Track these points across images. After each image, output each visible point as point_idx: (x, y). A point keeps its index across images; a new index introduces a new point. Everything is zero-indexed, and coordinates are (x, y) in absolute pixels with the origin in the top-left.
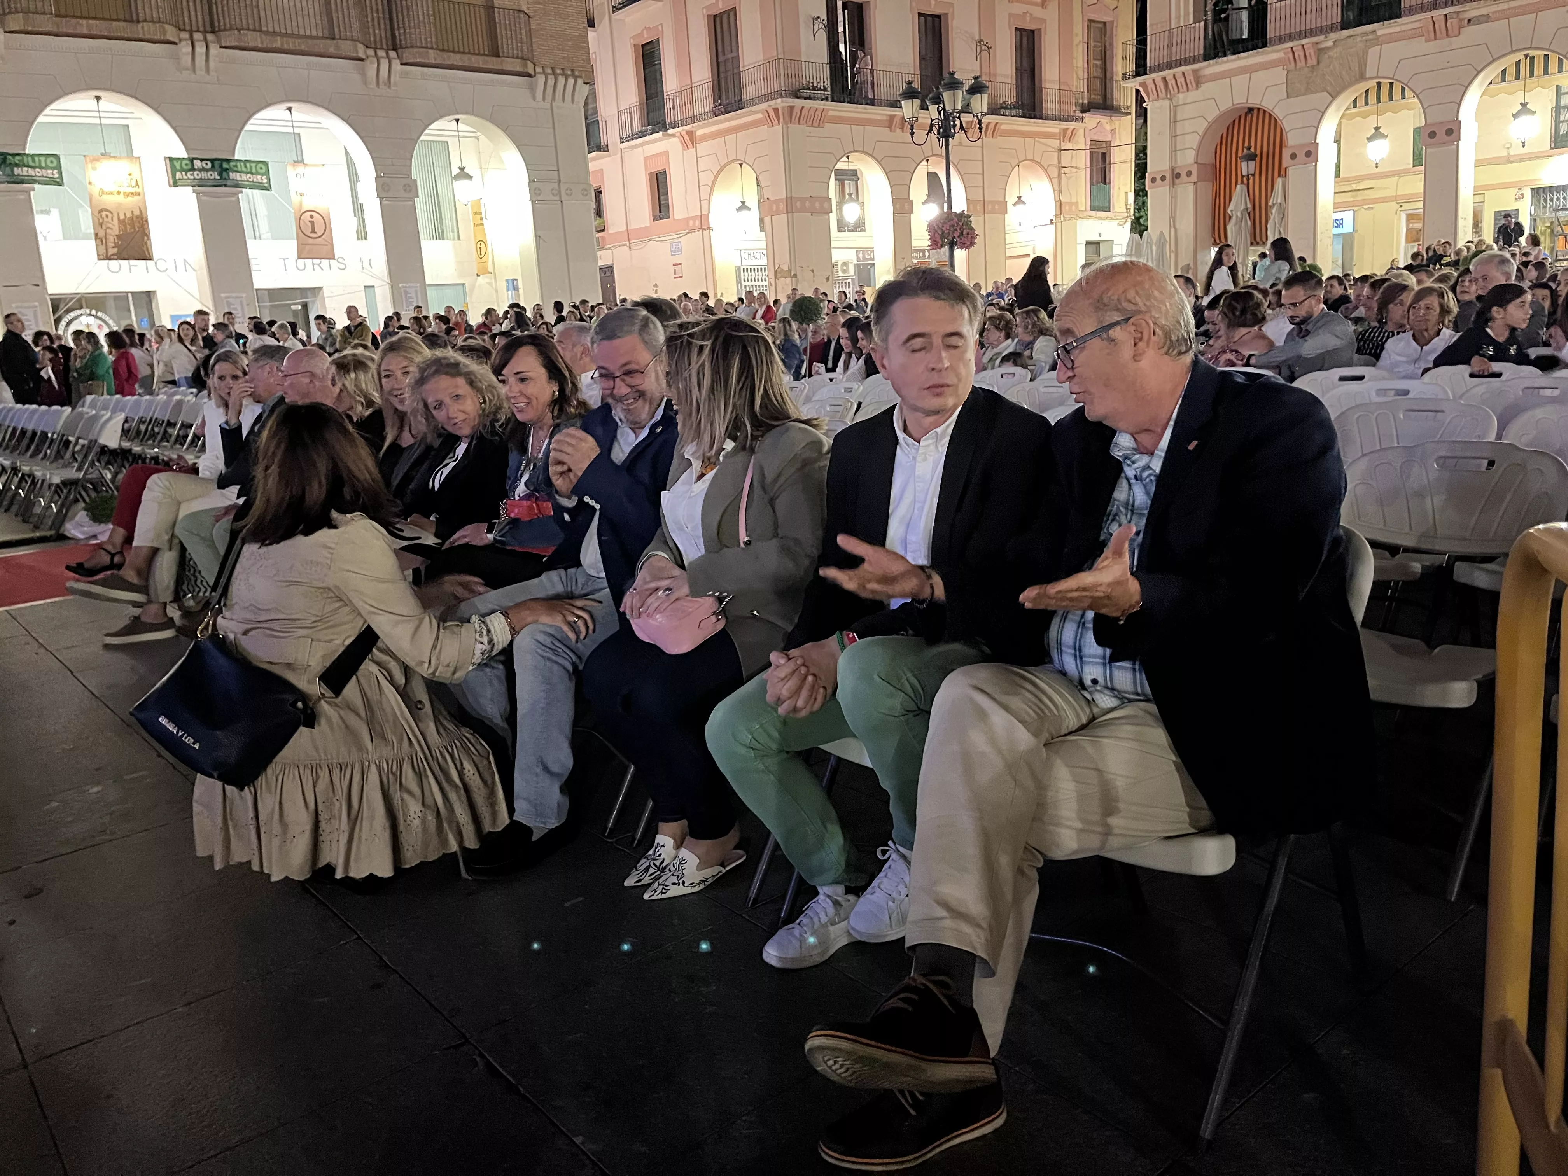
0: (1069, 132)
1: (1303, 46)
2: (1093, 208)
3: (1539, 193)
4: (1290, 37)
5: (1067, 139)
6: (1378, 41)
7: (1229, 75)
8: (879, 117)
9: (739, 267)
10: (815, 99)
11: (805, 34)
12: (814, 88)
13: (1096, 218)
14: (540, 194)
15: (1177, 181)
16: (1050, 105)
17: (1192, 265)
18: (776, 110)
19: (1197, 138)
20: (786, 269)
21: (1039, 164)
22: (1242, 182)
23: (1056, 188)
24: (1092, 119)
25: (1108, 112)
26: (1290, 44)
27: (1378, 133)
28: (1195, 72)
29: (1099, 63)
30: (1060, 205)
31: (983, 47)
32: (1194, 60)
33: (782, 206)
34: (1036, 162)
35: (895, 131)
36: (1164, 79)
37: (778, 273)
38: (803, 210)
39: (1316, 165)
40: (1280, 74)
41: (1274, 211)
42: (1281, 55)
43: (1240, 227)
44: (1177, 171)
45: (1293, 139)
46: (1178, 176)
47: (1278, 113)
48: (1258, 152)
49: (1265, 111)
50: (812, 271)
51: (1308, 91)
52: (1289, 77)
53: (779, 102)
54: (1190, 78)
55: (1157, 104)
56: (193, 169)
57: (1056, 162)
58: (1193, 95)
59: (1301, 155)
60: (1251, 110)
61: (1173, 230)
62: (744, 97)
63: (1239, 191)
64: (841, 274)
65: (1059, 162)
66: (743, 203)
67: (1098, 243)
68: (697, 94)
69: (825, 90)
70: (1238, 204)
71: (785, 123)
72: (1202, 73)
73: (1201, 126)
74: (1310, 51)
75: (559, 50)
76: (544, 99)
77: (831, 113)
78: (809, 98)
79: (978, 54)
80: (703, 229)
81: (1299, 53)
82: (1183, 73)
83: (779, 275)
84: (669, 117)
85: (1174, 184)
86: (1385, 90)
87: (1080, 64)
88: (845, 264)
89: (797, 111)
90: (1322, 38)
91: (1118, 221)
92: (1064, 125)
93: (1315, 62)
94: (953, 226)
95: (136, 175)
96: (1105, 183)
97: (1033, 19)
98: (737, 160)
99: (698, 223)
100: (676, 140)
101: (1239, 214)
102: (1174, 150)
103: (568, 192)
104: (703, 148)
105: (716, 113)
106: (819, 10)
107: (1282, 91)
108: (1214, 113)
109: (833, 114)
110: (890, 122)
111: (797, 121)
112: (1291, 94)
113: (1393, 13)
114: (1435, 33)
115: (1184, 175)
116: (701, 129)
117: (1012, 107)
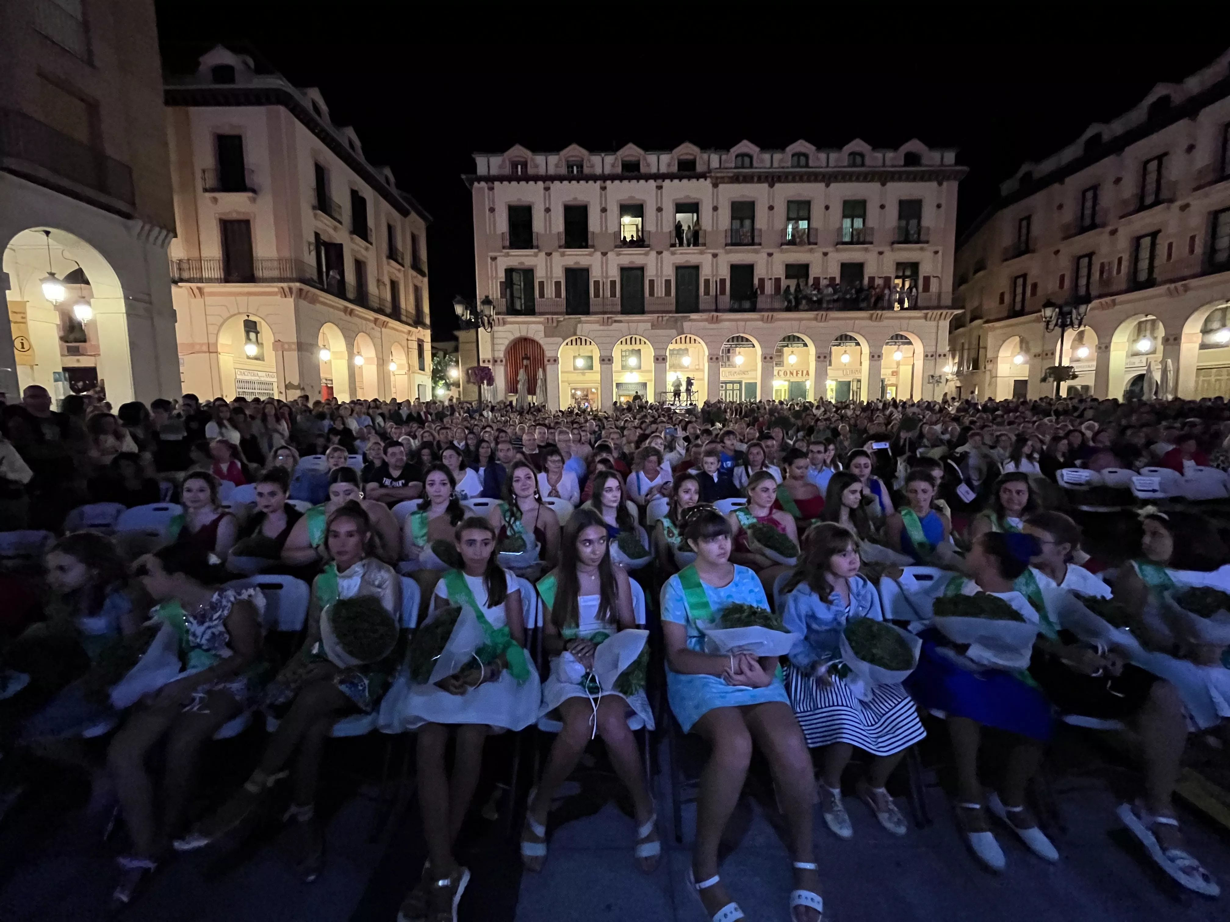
0: (410, 332)
1: (552, 318)
2: (419, 370)
3: (619, 385)
4: (546, 314)
5: (410, 335)
6: (580, 322)
7: (518, 323)
8: (340, 306)
10: (310, 286)
13: (421, 374)
14: (134, 310)
15: (495, 364)
16: (404, 318)
18: (290, 289)
19: (504, 347)
23: (407, 358)
24: (418, 328)
25: (423, 326)
26: (546, 316)
28: (503, 318)
29: (417, 303)
30: (409, 366)
31: (380, 282)
32: (504, 314)
33: (294, 347)
34: (400, 344)
35: (348, 316)
37: (288, 386)
38: (307, 350)
39: (558, 366)
40: (541, 327)
42: (542, 320)
44: (495, 359)
45: (548, 354)
46: (496, 361)
47: (541, 342)
49: (535, 341)
50: (312, 387)
51: (553, 335)
52: (545, 329)
53: (295, 285)
54: (501, 321)
58: (500, 328)
59: (552, 361)
60: (527, 339)
62: (257, 274)
63: (522, 372)
65: (407, 345)
67: (420, 385)
68: (205, 264)
69: (315, 282)
70: (522, 375)
71: (296, 298)
72: (507, 320)
73: (507, 342)
74: (555, 321)
76: (138, 239)
77: (320, 298)
79: (378, 287)
80: (210, 353)
81: (550, 321)
83: (288, 388)
86: (579, 341)
87: (412, 302)
89: (303, 292)
90: (561, 316)
91: (427, 375)
92: (409, 328)
93: (556, 326)
96: (423, 358)
98: (248, 313)
99: (205, 348)
100: (182, 291)
102: (493, 350)
103: (159, 312)
104: (209, 300)
105: (227, 280)
106: (312, 239)
107: (542, 334)
108: (512, 337)
109: (322, 299)
110: (345, 310)
111: (304, 299)
112: (546, 336)
113: (587, 313)
114: (603, 323)
115: (499, 361)
116: (208, 288)
117: (393, 315)
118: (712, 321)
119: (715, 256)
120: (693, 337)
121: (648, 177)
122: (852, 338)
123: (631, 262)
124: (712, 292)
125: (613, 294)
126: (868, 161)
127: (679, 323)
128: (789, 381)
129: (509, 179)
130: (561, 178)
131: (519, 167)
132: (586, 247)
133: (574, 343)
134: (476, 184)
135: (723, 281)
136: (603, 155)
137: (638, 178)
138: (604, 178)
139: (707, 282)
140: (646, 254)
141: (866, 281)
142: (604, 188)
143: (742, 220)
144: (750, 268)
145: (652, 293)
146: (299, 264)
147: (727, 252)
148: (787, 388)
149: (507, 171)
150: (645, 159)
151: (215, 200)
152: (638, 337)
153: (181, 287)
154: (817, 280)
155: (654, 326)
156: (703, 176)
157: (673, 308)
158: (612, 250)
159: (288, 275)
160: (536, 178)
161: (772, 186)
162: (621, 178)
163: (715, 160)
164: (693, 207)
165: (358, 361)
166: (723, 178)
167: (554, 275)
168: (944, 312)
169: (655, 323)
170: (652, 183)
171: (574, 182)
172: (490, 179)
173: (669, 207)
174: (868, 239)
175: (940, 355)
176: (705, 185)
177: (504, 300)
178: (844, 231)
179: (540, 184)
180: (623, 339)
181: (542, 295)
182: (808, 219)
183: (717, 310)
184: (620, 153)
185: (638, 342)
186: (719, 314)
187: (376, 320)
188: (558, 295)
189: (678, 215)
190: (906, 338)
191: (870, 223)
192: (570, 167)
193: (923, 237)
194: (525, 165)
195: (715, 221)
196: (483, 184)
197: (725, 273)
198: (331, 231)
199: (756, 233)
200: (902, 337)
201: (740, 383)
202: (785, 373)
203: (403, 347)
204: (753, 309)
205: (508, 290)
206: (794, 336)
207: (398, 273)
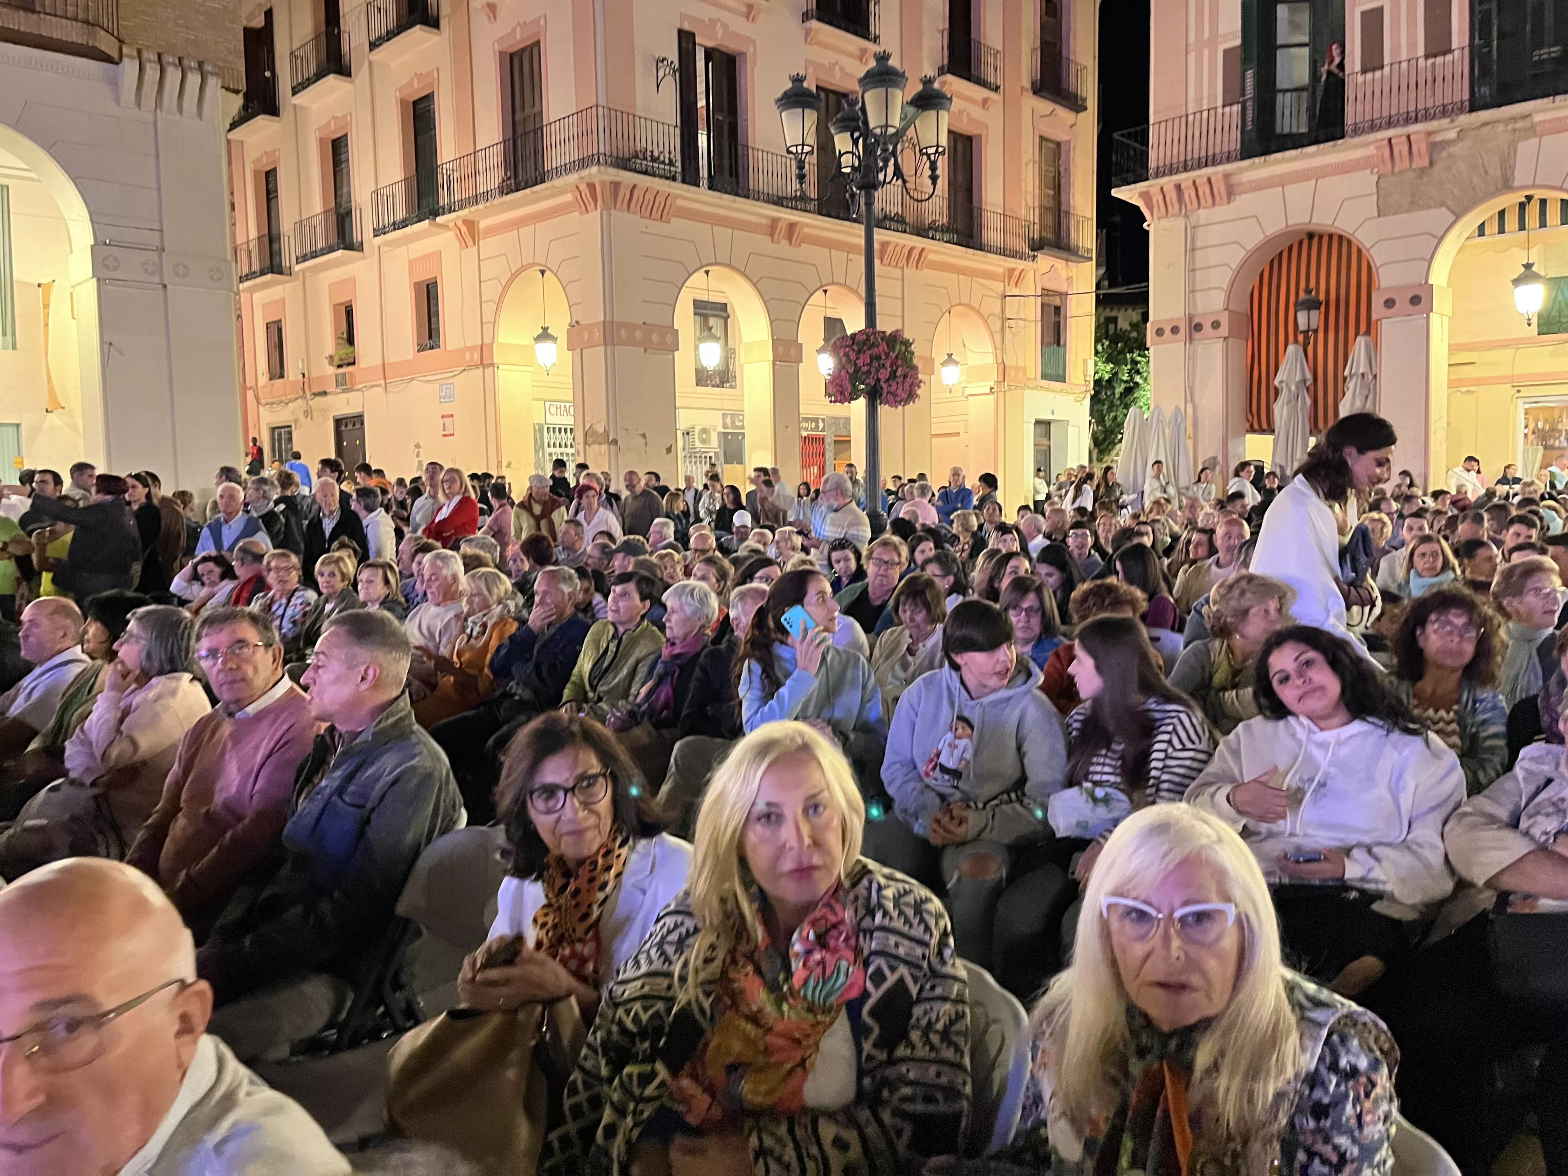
0: (1017, 273)
1: (1409, 137)
2: (1044, 376)
4: (1390, 123)
5: (1013, 283)
6: (1530, 130)
7: (1281, 182)
8: (754, 219)
9: (541, 427)
10: (653, 175)
11: (642, 80)
12: (654, 160)
13: (1047, 389)
14: (116, 268)
15: (1197, 335)
16: (992, 235)
17: (1220, 458)
18: (591, 187)
19: (1229, 275)
20: (601, 430)
21: (978, 312)
22: (1296, 341)
23: (999, 345)
24: (1045, 261)
25: (1065, 255)
26: (1390, 133)
27: (1528, 274)
28: (1227, 176)
29: (1051, 192)
30: (1004, 369)
32: (1229, 159)
33: (598, 334)
34: (973, 309)
35: (779, 242)
36: (1178, 187)
37: (589, 437)
38: (631, 342)
39: (1428, 317)
40: (1366, 180)
41: (1351, 385)
42: (1372, 150)
43: (1296, 407)
44: (1196, 320)
45: (1390, 277)
46: (1198, 327)
47: (1363, 237)
48: (1322, 297)
49: (1341, 237)
50: (644, 436)
51: (1415, 204)
52: (1382, 184)
53: (594, 173)
54: (1220, 186)
55: (1165, 223)
57: (998, 311)
58: (1222, 211)
59: (1403, 302)
60: (1311, 236)
61: (1189, 406)
62: (546, 162)
63: (1292, 353)
64: (698, 444)
65: (1003, 311)
66: (545, 329)
67: (1048, 423)
68: (481, 163)
69: (671, 163)
70: (1291, 373)
71: (606, 207)
72: (1234, 180)
73: (1236, 256)
74: (1420, 146)
75: (178, 25)
76: (138, 104)
77: (679, 202)
78: (646, 173)
80: (484, 366)
81: (1400, 147)
82: (1209, 180)
83: (590, 440)
84: (443, 198)
85: (1191, 340)
87: (1030, 189)
88: (704, 431)
89: (624, 192)
90: (1445, 122)
91: (1073, 397)
92: (1011, 263)
93: (1426, 162)
94: (878, 358)
96: (1058, 344)
97: (971, 120)
98: (534, 264)
99: (476, 356)
100: (451, 235)
101: (1293, 388)
102: (1191, 290)
103: (181, 270)
104: (488, 246)
105: (506, 191)
106: (669, 49)
107: (1369, 206)
108: (1254, 238)
109: (685, 204)
110: (775, 229)
111: (623, 205)
115: (1207, 326)
116: (484, 215)
117: (944, 229)
146: (616, 118)
159: (590, 148)
177: (1236, 108)
181: (1375, 58)
188: (1439, 44)
198: (733, 22)
203: (985, 318)
205: (1251, 75)
207: (977, 113)
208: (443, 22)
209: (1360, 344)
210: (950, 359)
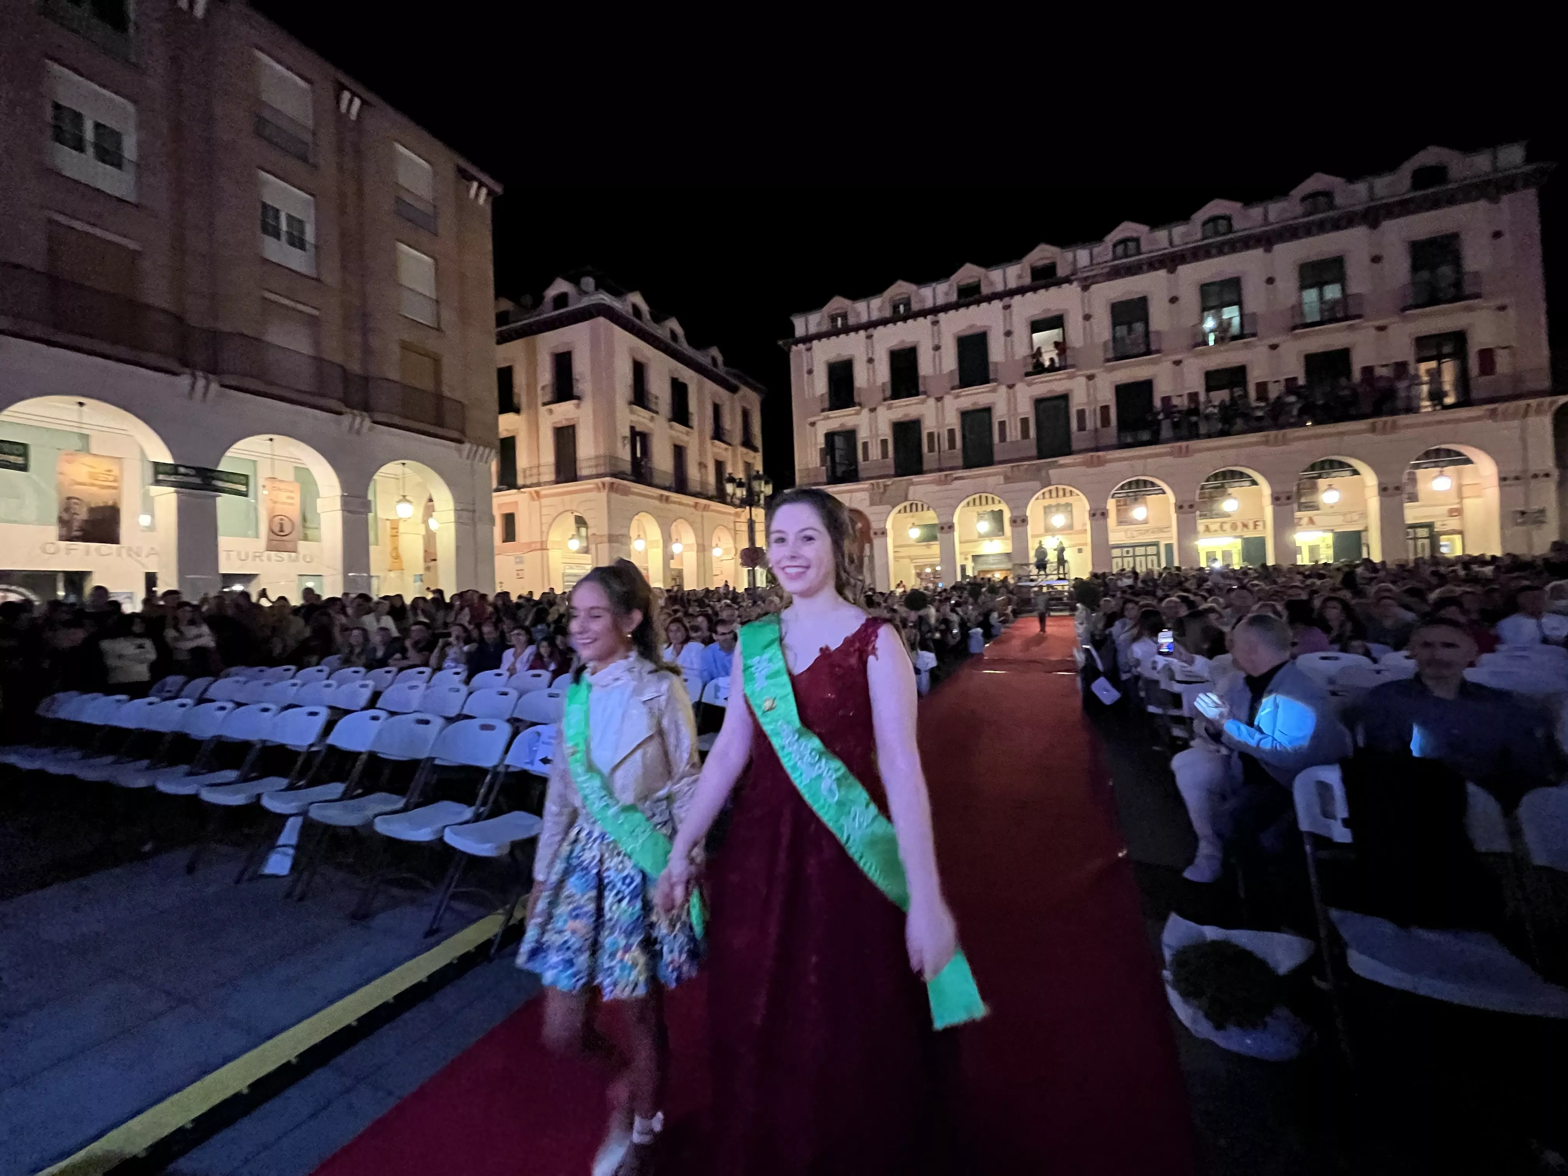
0: (739, 513)
1: (877, 483)
3: (975, 558)
4: (871, 478)
5: (737, 517)
6: (912, 484)
8: (655, 495)
10: (624, 479)
11: (619, 445)
12: (626, 474)
14: (461, 519)
16: (729, 499)
18: (604, 484)
24: (748, 509)
25: (754, 506)
26: (871, 481)
27: (914, 525)
31: (702, 465)
33: (606, 539)
34: (725, 527)
35: (662, 503)
38: (617, 542)
39: (886, 538)
40: (865, 495)
42: (867, 486)
45: (875, 526)
47: (867, 512)
49: (859, 511)
51: (881, 503)
52: (871, 496)
53: (608, 479)
56: (176, 473)
57: (734, 528)
59: (879, 533)
62: (579, 473)
66: (573, 536)
68: (542, 469)
69: (629, 475)
71: (609, 489)
74: (881, 486)
75: (480, 430)
76: (469, 459)
77: (633, 489)
78: (621, 479)
79: (700, 469)
80: (542, 549)
81: (876, 487)
84: (520, 481)
86: (914, 506)
89: (615, 486)
90: (886, 480)
92: (736, 509)
93: (883, 491)
95: (116, 472)
98: (571, 510)
99: (538, 546)
100: (525, 496)
103: (480, 519)
104: (544, 501)
105: (557, 482)
106: (627, 433)
107: (867, 502)
109: (635, 490)
110: (661, 498)
111: (616, 492)
112: (872, 503)
113: (920, 472)
114: (939, 482)
116: (544, 491)
117: (716, 498)
118: (1090, 464)
119: (1090, 377)
120: (1068, 488)
121: (989, 299)
122: (1342, 465)
123: (975, 404)
124: (1089, 424)
125: (952, 445)
126: (1339, 200)
127: (1043, 473)
128: (1241, 537)
129: (827, 335)
130: (884, 322)
131: (839, 320)
132: (917, 394)
133: (908, 509)
134: (794, 348)
135: (1105, 409)
136: (934, 285)
137: (978, 302)
138: (935, 310)
139: (1081, 414)
140: (994, 391)
141: (1357, 375)
142: (935, 323)
143: (1129, 324)
144: (1146, 386)
145: (1003, 438)
146: (612, 459)
147: (1112, 370)
148: (1240, 547)
149: (826, 327)
150: (987, 277)
151: (551, 412)
152: (990, 496)
153: (524, 492)
154: (1262, 387)
155: (1008, 479)
156: (1067, 280)
157: (1034, 452)
158: (947, 393)
159: (602, 470)
160: (856, 329)
161: (1172, 271)
162: (956, 306)
163: (1083, 256)
164: (1056, 322)
165: (676, 548)
166: (1094, 276)
167: (880, 432)
168: (1534, 402)
169: (1009, 475)
170: (997, 304)
171: (900, 324)
172: (808, 339)
173: (1021, 329)
174: (1353, 311)
175: (1535, 476)
176: (1072, 290)
177: (824, 467)
178: (1306, 308)
179: (862, 333)
180: (970, 499)
181: (866, 457)
182: (1239, 303)
183: (1097, 449)
184: (953, 278)
185: (990, 501)
186: (1101, 453)
187: (696, 503)
188: (885, 455)
189: (1035, 335)
190: (1459, 454)
191: (1354, 288)
192: (895, 308)
193: (1468, 289)
194: (845, 316)
195: (1088, 334)
196: (801, 346)
197: (1108, 397)
198: (647, 422)
199: (1153, 337)
200: (1449, 452)
201: (1156, 544)
202: (1234, 527)
203: (729, 529)
204: (1155, 441)
205: (828, 458)
206: (1232, 472)
207: (724, 453)
208: (522, 412)
209: (867, 546)
210: (717, 545)
